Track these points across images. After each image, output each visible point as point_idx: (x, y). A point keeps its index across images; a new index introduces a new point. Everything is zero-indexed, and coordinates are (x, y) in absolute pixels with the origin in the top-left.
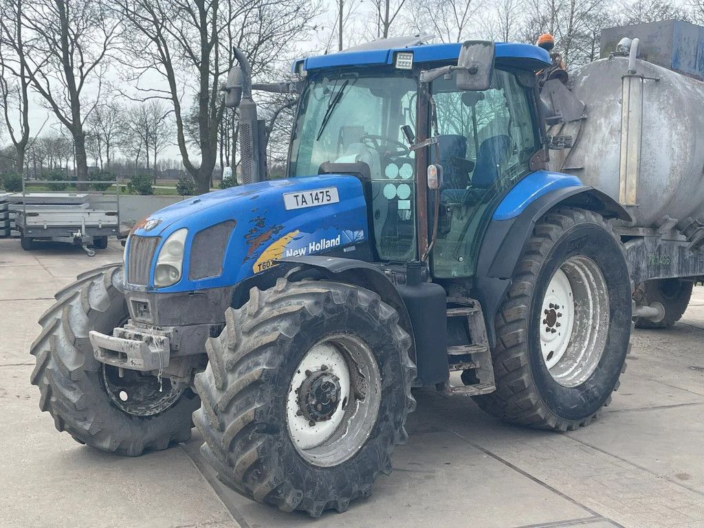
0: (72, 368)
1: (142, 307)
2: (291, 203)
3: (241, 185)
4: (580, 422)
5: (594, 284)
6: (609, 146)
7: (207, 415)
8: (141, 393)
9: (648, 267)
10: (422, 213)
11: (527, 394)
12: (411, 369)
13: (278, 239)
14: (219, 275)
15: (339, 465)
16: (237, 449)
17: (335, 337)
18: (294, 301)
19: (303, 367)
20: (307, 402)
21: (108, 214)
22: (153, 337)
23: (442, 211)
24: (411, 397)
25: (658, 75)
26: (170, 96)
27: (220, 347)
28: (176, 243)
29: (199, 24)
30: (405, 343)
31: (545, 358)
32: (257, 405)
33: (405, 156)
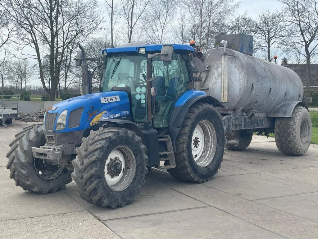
0: (23, 161)
1: (51, 138)
2: (103, 101)
3: (82, 95)
4: (206, 179)
5: (211, 130)
6: (218, 80)
7: (77, 174)
8: (47, 172)
9: (233, 125)
10: (149, 105)
11: (187, 169)
12: (146, 158)
13: (99, 114)
14: (78, 126)
15: (122, 191)
16: (88, 184)
17: (120, 146)
18: (107, 134)
19: (109, 157)
20: (111, 169)
21: (13, 109)
22: (56, 148)
23: (157, 104)
24: (146, 168)
25: (235, 54)
26: (37, 57)
27: (81, 150)
28: (64, 115)
29: (50, 26)
30: (144, 149)
31: (194, 157)
32: (95, 169)
33: (142, 84)
